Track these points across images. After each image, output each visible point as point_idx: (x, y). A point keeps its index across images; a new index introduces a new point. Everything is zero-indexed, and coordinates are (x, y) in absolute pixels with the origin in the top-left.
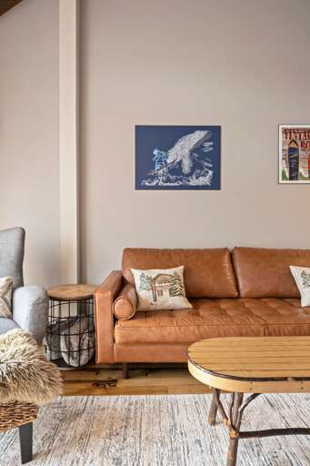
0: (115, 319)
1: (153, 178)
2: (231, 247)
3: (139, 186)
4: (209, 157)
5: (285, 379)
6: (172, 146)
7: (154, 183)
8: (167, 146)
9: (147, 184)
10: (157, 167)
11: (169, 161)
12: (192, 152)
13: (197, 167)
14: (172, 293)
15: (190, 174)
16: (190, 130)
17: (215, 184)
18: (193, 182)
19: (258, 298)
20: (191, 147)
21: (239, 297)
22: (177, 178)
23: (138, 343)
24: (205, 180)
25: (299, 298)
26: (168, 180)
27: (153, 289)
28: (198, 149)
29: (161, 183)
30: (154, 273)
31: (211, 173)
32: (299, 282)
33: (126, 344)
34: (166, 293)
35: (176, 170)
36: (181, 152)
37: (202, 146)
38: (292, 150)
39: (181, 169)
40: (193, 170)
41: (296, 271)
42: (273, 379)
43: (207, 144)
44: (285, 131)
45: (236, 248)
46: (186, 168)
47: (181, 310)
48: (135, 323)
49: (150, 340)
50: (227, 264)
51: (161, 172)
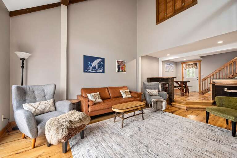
0: (89, 106)
1: (89, 69)
2: (107, 87)
3: (84, 71)
4: (102, 65)
5: (132, 108)
6: (93, 62)
7: (89, 71)
8: (92, 62)
9: (87, 71)
10: (89, 67)
11: (92, 65)
12: (98, 64)
13: (99, 67)
14: (99, 99)
15: (98, 69)
16: (98, 58)
17: (103, 72)
18: (98, 71)
19: (114, 98)
20: (98, 62)
21: (111, 98)
22: (94, 70)
23: (95, 111)
24: (101, 71)
25: (122, 97)
26: (92, 70)
27: (94, 98)
28: (99, 63)
29: (90, 71)
30: (93, 94)
31: (102, 69)
32: (122, 93)
33: (91, 112)
34: (98, 99)
35: (94, 68)
36: (95, 63)
37: (100, 62)
38: (119, 65)
39: (95, 68)
40: (98, 68)
41: (121, 91)
42: (129, 108)
43: (102, 62)
44: (117, 61)
45: (108, 87)
46: (97, 68)
47: (101, 102)
48: (94, 106)
49: (97, 109)
50: (107, 91)
51: (90, 68)
